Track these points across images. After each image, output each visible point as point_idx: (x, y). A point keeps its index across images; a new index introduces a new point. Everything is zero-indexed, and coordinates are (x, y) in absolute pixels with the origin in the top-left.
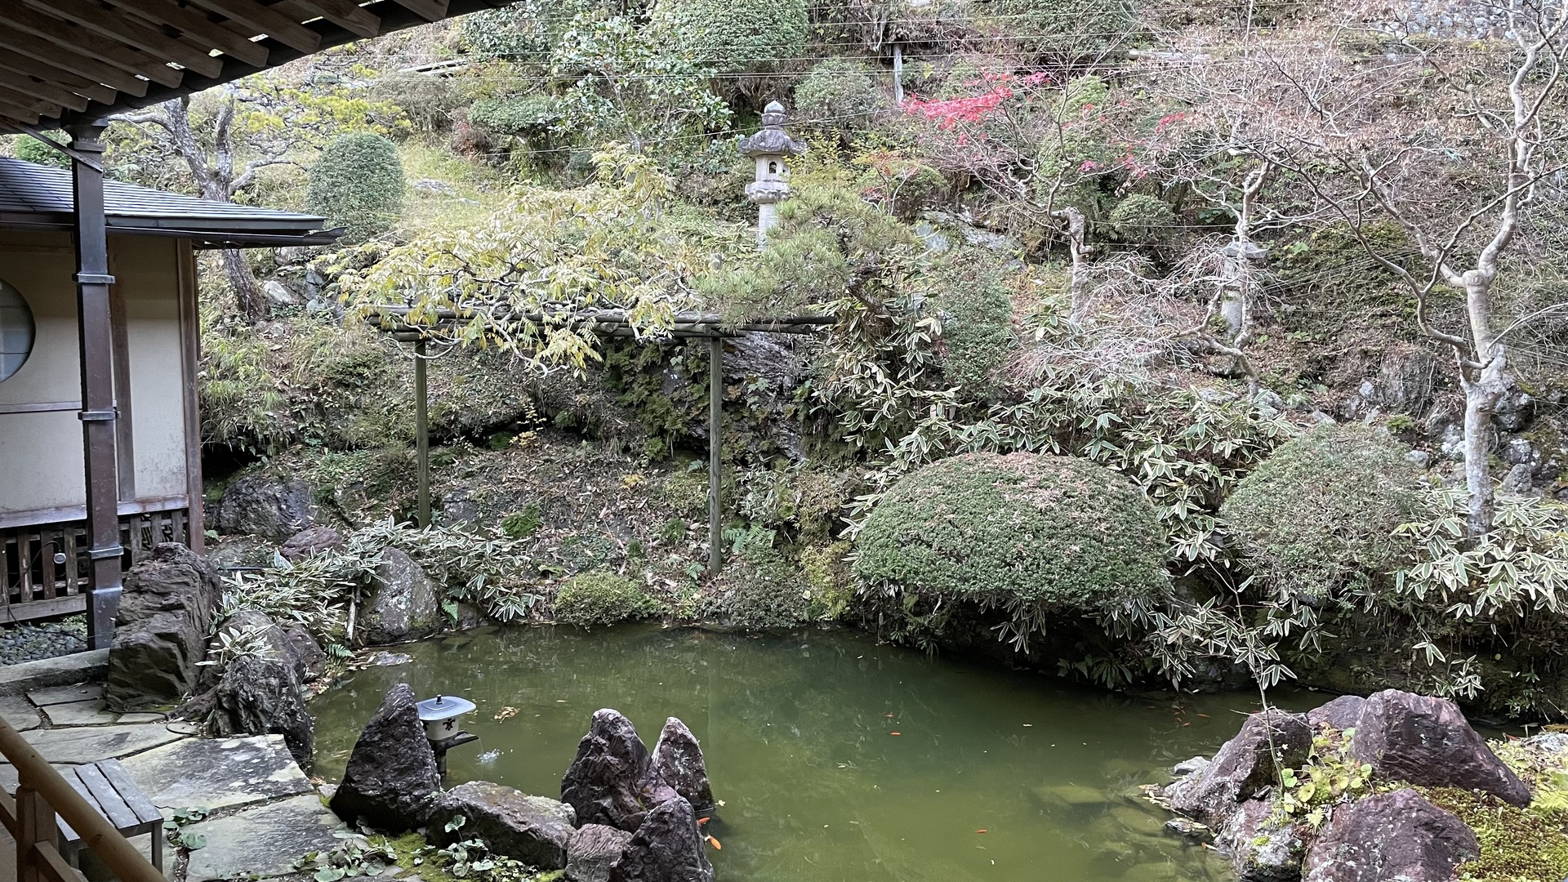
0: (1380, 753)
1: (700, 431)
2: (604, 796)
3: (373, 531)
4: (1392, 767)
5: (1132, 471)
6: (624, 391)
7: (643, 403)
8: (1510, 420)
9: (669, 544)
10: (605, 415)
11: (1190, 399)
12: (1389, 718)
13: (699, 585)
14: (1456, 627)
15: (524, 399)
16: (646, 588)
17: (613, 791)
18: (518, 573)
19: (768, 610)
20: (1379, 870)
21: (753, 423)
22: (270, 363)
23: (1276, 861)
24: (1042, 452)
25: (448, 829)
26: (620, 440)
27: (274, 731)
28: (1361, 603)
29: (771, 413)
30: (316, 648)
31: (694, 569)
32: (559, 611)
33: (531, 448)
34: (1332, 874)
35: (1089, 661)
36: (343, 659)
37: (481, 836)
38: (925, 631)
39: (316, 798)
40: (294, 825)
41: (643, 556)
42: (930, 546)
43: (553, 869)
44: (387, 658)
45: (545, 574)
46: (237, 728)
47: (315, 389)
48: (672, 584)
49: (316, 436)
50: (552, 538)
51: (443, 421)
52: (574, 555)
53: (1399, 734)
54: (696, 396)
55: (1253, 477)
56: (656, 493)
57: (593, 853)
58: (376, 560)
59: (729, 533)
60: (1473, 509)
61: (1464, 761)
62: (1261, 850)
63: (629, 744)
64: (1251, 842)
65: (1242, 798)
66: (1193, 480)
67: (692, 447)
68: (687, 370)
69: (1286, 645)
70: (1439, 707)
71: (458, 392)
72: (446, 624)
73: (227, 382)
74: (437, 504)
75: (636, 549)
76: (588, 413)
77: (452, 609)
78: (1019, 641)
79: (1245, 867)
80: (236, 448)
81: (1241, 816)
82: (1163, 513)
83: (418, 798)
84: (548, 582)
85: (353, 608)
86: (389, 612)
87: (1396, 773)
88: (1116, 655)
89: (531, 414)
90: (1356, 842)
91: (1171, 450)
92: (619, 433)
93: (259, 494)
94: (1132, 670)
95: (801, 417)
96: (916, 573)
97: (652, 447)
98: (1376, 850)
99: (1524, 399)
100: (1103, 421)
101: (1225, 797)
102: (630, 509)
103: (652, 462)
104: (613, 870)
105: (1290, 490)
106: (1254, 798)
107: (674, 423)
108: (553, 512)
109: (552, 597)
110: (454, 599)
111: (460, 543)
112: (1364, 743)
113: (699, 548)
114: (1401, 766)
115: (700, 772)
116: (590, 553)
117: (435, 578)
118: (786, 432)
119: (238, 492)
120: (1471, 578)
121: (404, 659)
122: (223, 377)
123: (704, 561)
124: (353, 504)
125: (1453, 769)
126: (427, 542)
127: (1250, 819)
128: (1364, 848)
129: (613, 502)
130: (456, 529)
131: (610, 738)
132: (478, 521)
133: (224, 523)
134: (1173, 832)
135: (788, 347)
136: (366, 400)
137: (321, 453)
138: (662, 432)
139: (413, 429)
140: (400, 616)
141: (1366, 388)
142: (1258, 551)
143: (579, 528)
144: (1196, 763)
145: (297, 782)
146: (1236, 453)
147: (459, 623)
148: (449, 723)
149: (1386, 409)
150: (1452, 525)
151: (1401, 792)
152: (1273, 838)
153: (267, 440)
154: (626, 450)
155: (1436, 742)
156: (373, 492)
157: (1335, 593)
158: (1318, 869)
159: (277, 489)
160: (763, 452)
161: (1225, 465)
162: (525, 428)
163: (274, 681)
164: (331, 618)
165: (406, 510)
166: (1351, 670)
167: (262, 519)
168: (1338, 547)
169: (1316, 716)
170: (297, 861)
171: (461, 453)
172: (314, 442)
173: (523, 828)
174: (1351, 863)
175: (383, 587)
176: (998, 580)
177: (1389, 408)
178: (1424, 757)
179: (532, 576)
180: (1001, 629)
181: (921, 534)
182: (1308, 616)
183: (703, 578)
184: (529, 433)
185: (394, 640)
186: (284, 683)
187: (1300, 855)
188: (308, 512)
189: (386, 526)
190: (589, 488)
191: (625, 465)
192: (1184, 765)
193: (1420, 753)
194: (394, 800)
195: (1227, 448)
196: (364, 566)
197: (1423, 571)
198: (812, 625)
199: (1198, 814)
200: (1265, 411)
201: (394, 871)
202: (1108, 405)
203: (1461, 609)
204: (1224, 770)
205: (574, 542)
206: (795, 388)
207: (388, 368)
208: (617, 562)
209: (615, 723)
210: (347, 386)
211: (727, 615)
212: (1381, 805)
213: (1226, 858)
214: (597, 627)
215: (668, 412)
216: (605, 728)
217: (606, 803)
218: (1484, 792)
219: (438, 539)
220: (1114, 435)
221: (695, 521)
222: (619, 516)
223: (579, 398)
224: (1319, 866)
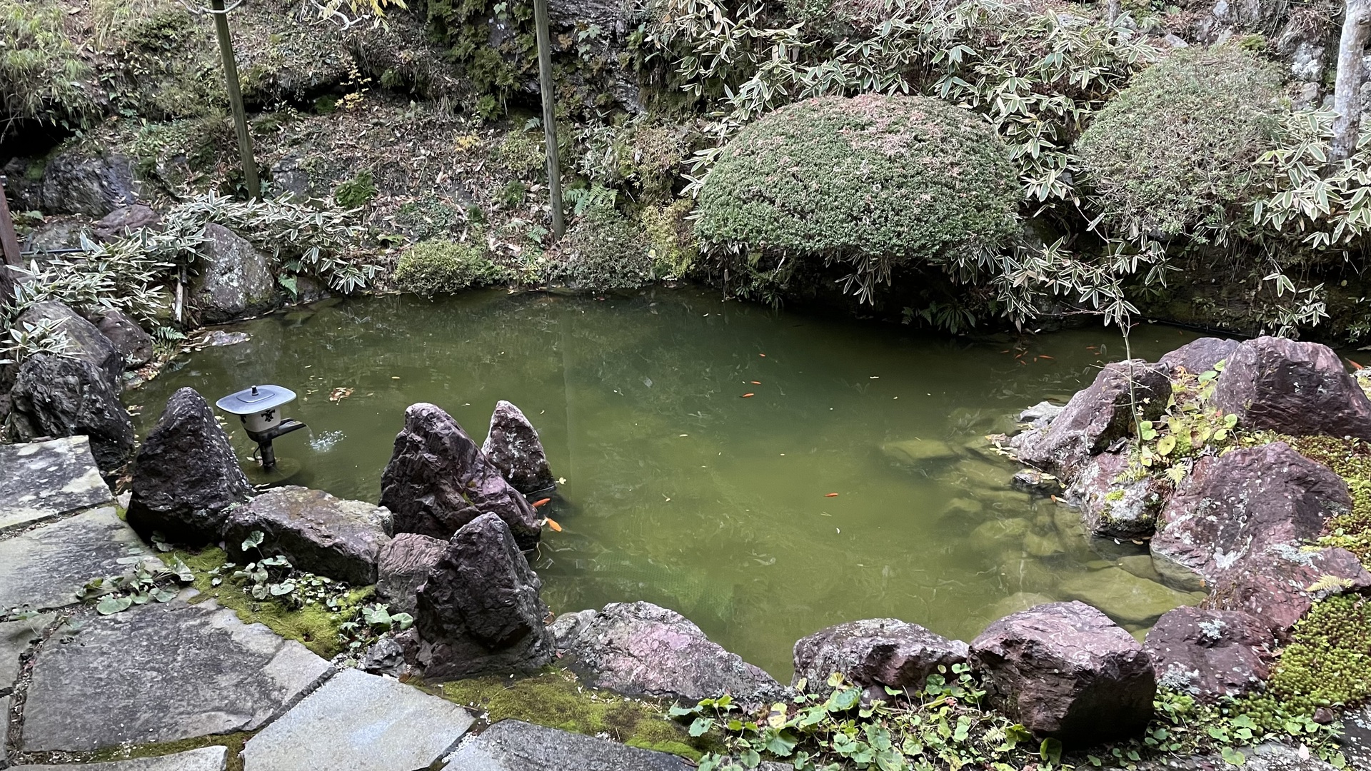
0: (1248, 403)
1: (533, 87)
2: (425, 494)
3: (193, 207)
4: (1263, 417)
5: (985, 108)
6: (451, 45)
7: (470, 58)
9: (510, 208)
10: (433, 72)
11: (1048, 26)
12: (1261, 367)
13: (544, 249)
14: (1307, 256)
15: (345, 58)
16: (489, 254)
17: (434, 489)
18: (356, 243)
19: (613, 271)
20: (1242, 525)
21: (588, 76)
22: (70, 28)
23: (1131, 515)
24: (891, 92)
25: (245, 547)
26: (451, 99)
27: (79, 431)
28: (1211, 235)
29: (606, 63)
30: (141, 334)
31: (537, 233)
32: (400, 280)
33: (359, 112)
34: (1191, 529)
35: (933, 307)
36: (174, 342)
37: (284, 552)
38: (771, 286)
39: (112, 510)
40: (84, 545)
41: (484, 221)
42: (772, 202)
43: (364, 584)
44: (222, 338)
45: (385, 244)
46: (39, 431)
47: (120, 55)
48: (516, 249)
49: (131, 106)
50: (387, 206)
51: (261, 85)
52: (413, 223)
53: (1272, 384)
54: (525, 47)
55: (1110, 107)
56: (494, 155)
57: (405, 567)
58: (199, 238)
59: (570, 194)
60: (1338, 131)
61: (1339, 409)
62: (1115, 505)
63: (447, 441)
64: (1104, 497)
65: (1096, 451)
66: (1048, 114)
67: (526, 104)
68: (514, 19)
69: (1128, 281)
70: (1315, 353)
71: (274, 53)
72: (286, 298)
73: (26, 51)
74: (266, 174)
75: (475, 214)
76: (415, 70)
77: (290, 284)
78: (864, 293)
79: (1098, 522)
80: (47, 122)
81: (1094, 469)
82: (1015, 152)
83: (215, 511)
84: (388, 251)
85: (180, 289)
86: (221, 291)
87: (1264, 423)
88: (961, 301)
89: (354, 73)
90: (1219, 497)
91: (1026, 83)
92: (449, 91)
93: (78, 171)
94: (975, 313)
95: (637, 67)
96: (759, 232)
97: (484, 105)
98: (1241, 506)
100: (955, 55)
101: (1077, 450)
102: (467, 173)
103: (487, 122)
104: (419, 595)
105: (1151, 121)
106: (1110, 452)
107: (505, 78)
108: (387, 178)
109: (393, 266)
110: (290, 274)
111: (289, 217)
112: (1229, 393)
113: (541, 210)
114: (1270, 415)
115: (537, 454)
116: (429, 220)
117: (268, 252)
118: (622, 83)
119: (57, 170)
120: (1332, 205)
121: (242, 337)
122: (22, 46)
123: (546, 224)
124: (178, 178)
125: (1325, 417)
126: (255, 215)
127: (1104, 473)
128: (1227, 503)
129: (449, 166)
130: (282, 201)
131: (426, 435)
132: (311, 191)
133: (48, 203)
136: (177, 65)
137: (139, 124)
138: (494, 90)
139: (224, 91)
140: (233, 293)
141: (1222, 7)
142: (1111, 186)
143: (416, 194)
144: (1043, 409)
145: (94, 492)
146: (1094, 84)
147: (300, 297)
148: (268, 414)
149: (1240, 29)
150: (1316, 150)
151: (1271, 445)
152: (1128, 492)
153: (77, 112)
154: (458, 110)
155: (1310, 390)
156: (197, 164)
157: (1189, 228)
158: (1175, 523)
159: (96, 165)
160: (600, 107)
161: (1079, 96)
162: (351, 90)
163: (72, 380)
164: (151, 299)
165: (234, 182)
167: (85, 197)
168: (1196, 179)
169: (1171, 359)
170: (80, 591)
171: (286, 119)
172: (129, 113)
173: (328, 543)
174: (1213, 518)
175: (209, 265)
176: (844, 236)
177: (1242, 28)
178: (1295, 406)
179: (372, 246)
180: (846, 281)
181: (763, 189)
182: (1154, 252)
183: (547, 242)
184: (355, 95)
185: (231, 319)
186: (84, 379)
187: (1155, 509)
188: (133, 188)
189: (212, 200)
190: (423, 151)
191: (459, 126)
192: (1030, 412)
193: (1291, 402)
194: (189, 515)
195: (1083, 78)
196: (185, 244)
197: (1283, 200)
198: (658, 283)
199: (1047, 466)
200: (1123, 36)
201: (191, 593)
202: (961, 37)
203: (1318, 238)
204: (1078, 423)
205: (412, 209)
206: (628, 34)
207: (196, 28)
208: (458, 228)
209: (430, 418)
210: (155, 50)
211: (572, 278)
212: (1248, 459)
213: (1077, 510)
214: (439, 297)
215: (498, 66)
216: (419, 424)
217: (428, 501)
218: (1356, 439)
219: (270, 212)
220: (966, 70)
221: (535, 183)
222: (456, 179)
223: (403, 54)
224: (1176, 520)
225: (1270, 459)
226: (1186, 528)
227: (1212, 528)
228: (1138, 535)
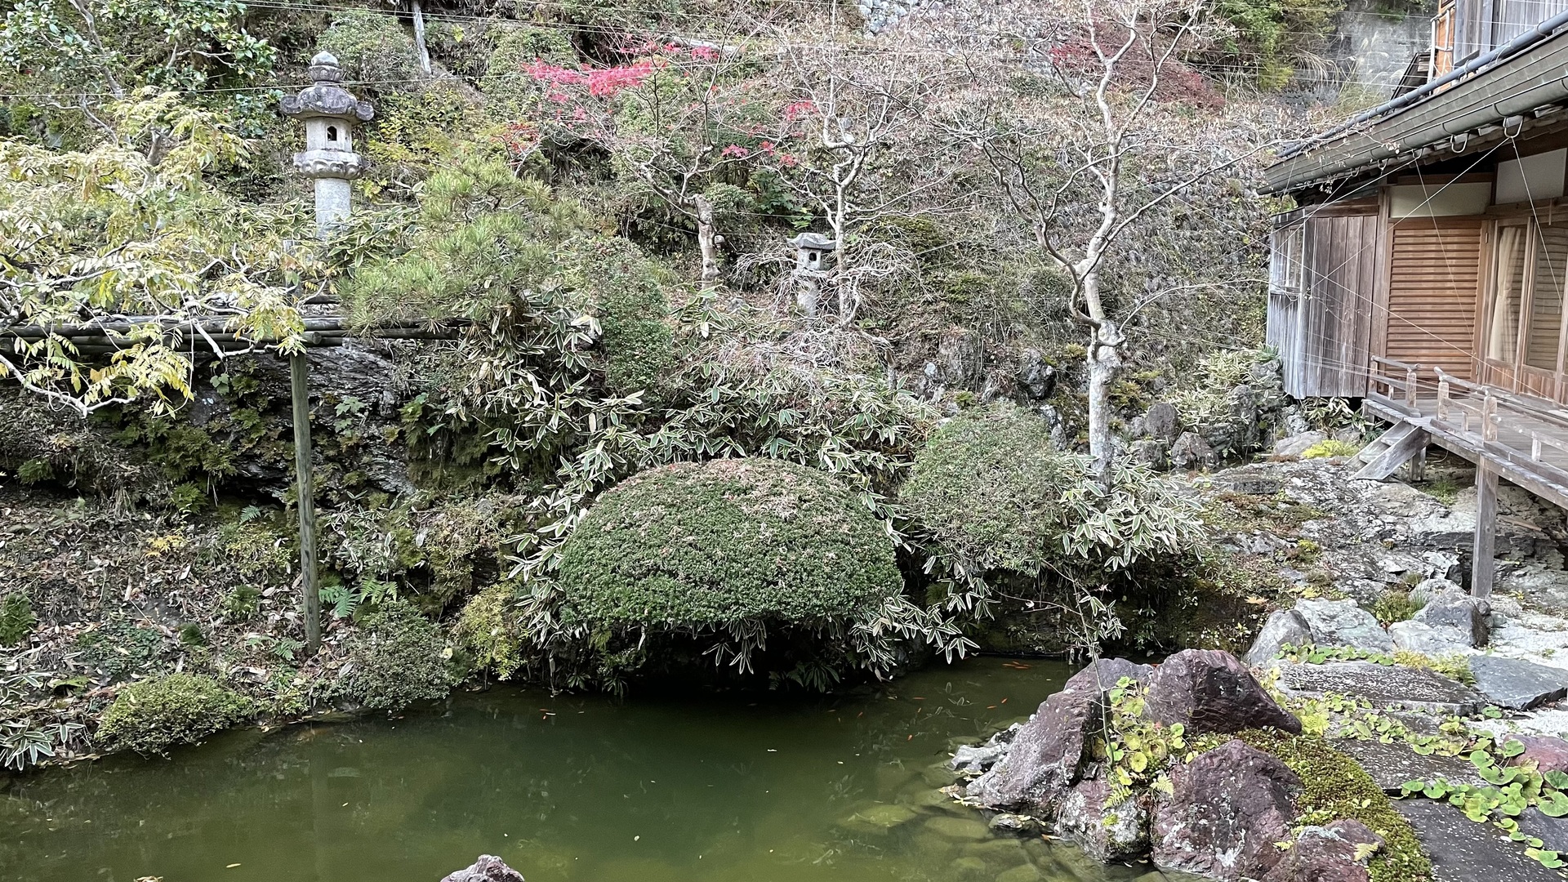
0: (1189, 711)
1: (254, 469)
4: (1202, 722)
7: (160, 440)
8: (1039, 389)
9: (239, 621)
10: (99, 459)
12: (1193, 676)
13: (297, 667)
16: (226, 684)
18: (14, 696)
20: (1231, 822)
21: (331, 453)
23: (1132, 837)
24: (726, 456)
26: (131, 491)
29: (362, 438)
31: (288, 648)
32: (109, 738)
34: (1189, 837)
35: (799, 668)
38: (619, 670)
41: (205, 643)
42: (673, 575)
45: (61, 692)
48: (260, 672)
50: (57, 639)
52: (100, 658)
53: (1204, 690)
54: (247, 425)
56: (204, 556)
61: (1255, 704)
62: (1116, 829)
64: (1102, 824)
65: (1074, 783)
75: (194, 635)
76: (73, 459)
78: (741, 661)
79: (1107, 850)
81: (1078, 799)
84: (69, 700)
87: (1204, 726)
90: (1204, 800)
92: (128, 482)
94: (836, 668)
95: (412, 440)
97: (183, 497)
98: (1224, 804)
99: (1049, 371)
101: (1055, 784)
102: (168, 582)
103: (188, 517)
106: (1089, 779)
107: (217, 461)
108: (50, 603)
109: (89, 724)
112: (1161, 704)
113: (283, 619)
114: (1208, 719)
116: (124, 651)
118: (382, 459)
123: (296, 635)
125: (1247, 712)
127: (1091, 801)
128: (1212, 805)
134: (1002, 831)
135: (387, 356)
138: (196, 475)
141: (931, 369)
143: (97, 619)
144: (970, 753)
149: (949, 387)
151: (1221, 743)
152: (1122, 814)
154: (142, 504)
155: (1231, 691)
158: (1171, 834)
160: (350, 488)
166: (1008, 631)
174: (1203, 822)
177: (951, 385)
178: (1225, 707)
179: (39, 698)
180: (716, 651)
183: (301, 658)
187: (1146, 825)
190: (98, 562)
191: (146, 525)
193: (1220, 704)
198: (456, 687)
199: (1019, 807)
203: (1112, 561)
205: (96, 639)
206: (401, 406)
208: (170, 656)
211: (348, 698)
212: (1215, 760)
213: (1076, 845)
215: (205, 448)
218: (1272, 728)
221: (267, 586)
222: (154, 594)
223: (53, 439)
224: (1171, 830)
225: (1236, 757)
226: (1183, 837)
227: (1206, 831)
228: (1140, 855)
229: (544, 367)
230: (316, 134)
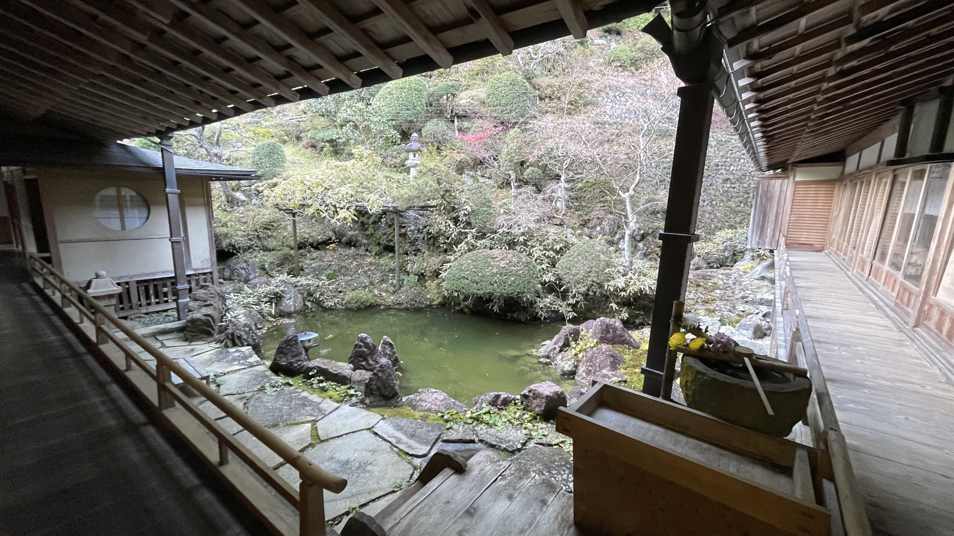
0: (599, 336)
1: (392, 244)
2: (363, 361)
3: (279, 279)
4: (603, 340)
5: (530, 254)
6: (366, 230)
7: (372, 234)
8: (638, 238)
9: (383, 281)
10: (360, 238)
11: (547, 232)
12: (601, 326)
13: (393, 294)
14: (621, 299)
15: (331, 234)
16: (375, 296)
17: (365, 360)
18: (331, 291)
19: (416, 301)
21: (410, 241)
22: (239, 221)
23: (569, 369)
24: (503, 249)
25: (310, 374)
26: (365, 247)
27: (248, 345)
28: (595, 293)
29: (416, 237)
30: (261, 318)
31: (391, 289)
32: (346, 304)
33: (334, 250)
35: (517, 313)
36: (271, 321)
37: (322, 375)
38: (467, 306)
39: (264, 366)
40: (257, 375)
41: (374, 285)
42: (468, 279)
43: (347, 384)
44: (286, 321)
45: (340, 292)
46: (235, 345)
47: (256, 230)
48: (384, 294)
49: (257, 246)
50: (342, 280)
51: (303, 241)
52: (350, 285)
53: (604, 330)
54: (390, 232)
55: (565, 256)
56: (378, 264)
57: (359, 379)
58: (282, 288)
59: (402, 277)
60: (627, 264)
61: (622, 337)
62: (565, 366)
63: (371, 345)
64: (562, 364)
65: (560, 351)
66: (548, 257)
67: (390, 249)
68: (387, 223)
69: (574, 306)
70: (615, 322)
71: (308, 231)
72: (307, 309)
73: (224, 228)
74: (302, 269)
75: (371, 283)
76: (354, 238)
77: (309, 304)
78: (496, 308)
79: (562, 372)
80: (229, 251)
81: (560, 356)
82: (539, 267)
83: (300, 365)
84: (341, 294)
85: (274, 304)
86: (286, 305)
88: (525, 311)
89: (334, 238)
90: (591, 362)
91: (542, 248)
92: (364, 244)
93: (237, 267)
94: (529, 315)
95: (426, 239)
96: (464, 288)
97: (376, 249)
98: (597, 364)
99: (642, 232)
100: (521, 239)
101: (555, 351)
102: (369, 270)
103: (376, 254)
104: (366, 384)
105: (576, 260)
106: (564, 351)
107: (383, 241)
108: (343, 271)
109: (343, 300)
110: (309, 301)
111: (310, 282)
112: (594, 333)
113: (393, 282)
115: (394, 353)
116: (356, 285)
117: (302, 294)
118: (421, 243)
119: (230, 266)
120: (626, 284)
121: (293, 321)
122: (222, 226)
123: (394, 286)
124: (272, 270)
125: (619, 339)
126: (298, 282)
127: (563, 357)
128: (594, 363)
129: (363, 268)
130: (309, 277)
131: (364, 343)
132: (317, 275)
133: (226, 277)
134: (540, 363)
135: (421, 215)
136: (275, 234)
137: (259, 252)
138: (379, 244)
139: (292, 244)
140: (291, 307)
141: (598, 228)
142: (566, 278)
143: (351, 276)
144: (548, 342)
145: (257, 362)
146: (561, 249)
147: (311, 309)
148: (309, 341)
149: (604, 235)
150: (621, 269)
151: (604, 347)
152: (569, 362)
153: (239, 248)
154: (367, 250)
155: (614, 332)
156: (278, 266)
157: (588, 290)
159: (244, 265)
160: (413, 250)
161: (557, 252)
162: (332, 243)
163: (247, 329)
164: (266, 308)
165: (291, 271)
167: (239, 275)
168: (589, 276)
169: (582, 326)
170: (259, 387)
171: (309, 252)
172: (257, 248)
173: (336, 372)
174: (590, 368)
175: (284, 297)
176: (489, 289)
179: (336, 293)
180: (490, 305)
181: (465, 275)
182: (581, 297)
183: (394, 292)
184: (333, 245)
185: (289, 315)
186: (251, 329)
187: (576, 367)
188: (256, 272)
189: (284, 277)
190: (355, 263)
191: (367, 255)
192: (544, 343)
193: (610, 336)
194: (292, 365)
195: (558, 247)
196: (277, 290)
197: (612, 283)
198: (430, 306)
199: (548, 357)
200: (569, 236)
201: (292, 388)
202: (523, 234)
203: (623, 294)
204: (556, 343)
205: (350, 281)
206: (424, 229)
207: (282, 223)
208: (365, 287)
209: (365, 338)
210: (268, 229)
211: (402, 304)
212: (599, 351)
213: (555, 369)
214: (359, 309)
215: (381, 237)
216: (362, 340)
217: (364, 363)
218: (627, 345)
219: (303, 280)
220: (525, 244)
221: (391, 273)
222: (365, 272)
223: (350, 233)
224: (581, 370)
225: (604, 350)
226: (584, 371)
227: (590, 371)
228: (571, 375)
229: (456, 220)
230: (411, 155)
